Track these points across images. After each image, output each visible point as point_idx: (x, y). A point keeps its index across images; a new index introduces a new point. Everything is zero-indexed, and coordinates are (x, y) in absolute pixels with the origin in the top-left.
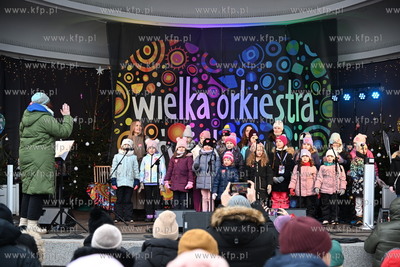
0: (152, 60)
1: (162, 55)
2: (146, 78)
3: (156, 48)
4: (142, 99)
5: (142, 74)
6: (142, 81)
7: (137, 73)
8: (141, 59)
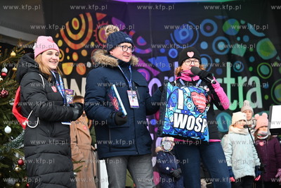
0: (80, 35)
1: (90, 31)
2: (75, 57)
3: (83, 21)
4: (73, 81)
5: (72, 51)
6: (71, 60)
7: (67, 50)
8: (70, 34)
